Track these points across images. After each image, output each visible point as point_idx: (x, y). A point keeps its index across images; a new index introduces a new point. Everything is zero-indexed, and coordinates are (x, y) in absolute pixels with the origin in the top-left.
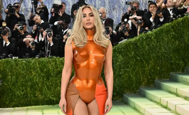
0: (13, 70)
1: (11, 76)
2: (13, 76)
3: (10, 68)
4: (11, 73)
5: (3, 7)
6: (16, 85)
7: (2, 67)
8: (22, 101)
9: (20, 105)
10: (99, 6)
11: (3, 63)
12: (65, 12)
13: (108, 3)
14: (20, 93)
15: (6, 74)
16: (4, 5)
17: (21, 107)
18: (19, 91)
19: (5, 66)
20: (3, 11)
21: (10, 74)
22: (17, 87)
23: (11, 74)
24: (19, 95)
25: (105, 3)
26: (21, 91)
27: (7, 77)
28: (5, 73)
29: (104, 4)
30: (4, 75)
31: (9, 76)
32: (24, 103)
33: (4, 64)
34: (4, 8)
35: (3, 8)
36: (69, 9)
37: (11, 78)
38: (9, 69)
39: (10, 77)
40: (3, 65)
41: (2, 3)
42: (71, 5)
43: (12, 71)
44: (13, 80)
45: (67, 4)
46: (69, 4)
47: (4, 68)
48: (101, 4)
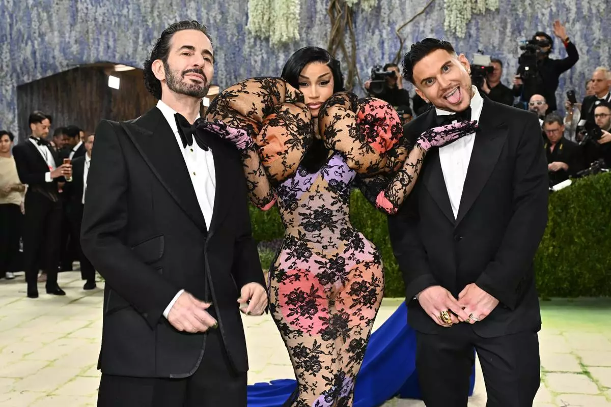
0: (376, 214)
1: (373, 227)
2: (377, 228)
3: (369, 209)
4: (373, 220)
5: (357, 73)
6: (383, 247)
7: (354, 207)
8: (394, 285)
9: (390, 293)
10: (584, 66)
11: (355, 197)
12: (500, 83)
13: (606, 59)
14: (391, 265)
15: (360, 224)
16: (359, 71)
17: (391, 297)
18: (388, 260)
19: (359, 204)
20: (357, 82)
21: (369, 222)
22: (383, 252)
23: (371, 223)
24: (388, 270)
25: (599, 58)
26: (392, 262)
27: (364, 230)
28: (360, 220)
29: (597, 60)
30: (357, 224)
31: (368, 227)
32: (400, 290)
33: (357, 201)
34: (360, 76)
35: (357, 77)
36: (508, 74)
37: (372, 232)
38: (368, 212)
39: (370, 230)
40: (355, 203)
41: (355, 66)
42: (513, 66)
43: (373, 215)
44: (375, 236)
45: (504, 63)
46: (508, 64)
47: (358, 209)
48: (588, 61)
